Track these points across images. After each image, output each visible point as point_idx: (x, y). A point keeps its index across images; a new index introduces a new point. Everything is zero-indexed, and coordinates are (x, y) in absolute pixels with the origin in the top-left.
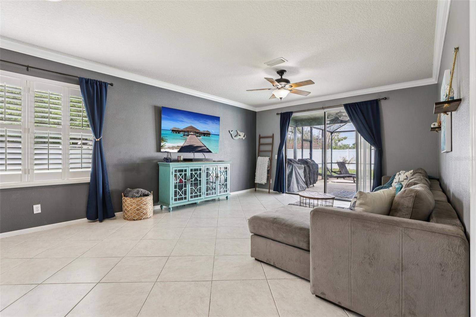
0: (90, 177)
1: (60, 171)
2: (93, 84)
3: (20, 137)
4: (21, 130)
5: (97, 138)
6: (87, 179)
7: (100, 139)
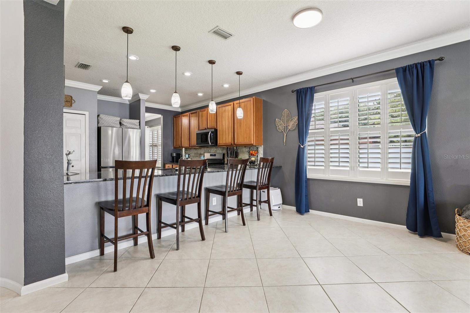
0: (410, 180)
1: (379, 170)
2: (412, 69)
3: (348, 139)
4: (349, 134)
5: (417, 133)
6: (407, 181)
7: (421, 134)
